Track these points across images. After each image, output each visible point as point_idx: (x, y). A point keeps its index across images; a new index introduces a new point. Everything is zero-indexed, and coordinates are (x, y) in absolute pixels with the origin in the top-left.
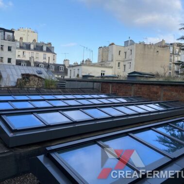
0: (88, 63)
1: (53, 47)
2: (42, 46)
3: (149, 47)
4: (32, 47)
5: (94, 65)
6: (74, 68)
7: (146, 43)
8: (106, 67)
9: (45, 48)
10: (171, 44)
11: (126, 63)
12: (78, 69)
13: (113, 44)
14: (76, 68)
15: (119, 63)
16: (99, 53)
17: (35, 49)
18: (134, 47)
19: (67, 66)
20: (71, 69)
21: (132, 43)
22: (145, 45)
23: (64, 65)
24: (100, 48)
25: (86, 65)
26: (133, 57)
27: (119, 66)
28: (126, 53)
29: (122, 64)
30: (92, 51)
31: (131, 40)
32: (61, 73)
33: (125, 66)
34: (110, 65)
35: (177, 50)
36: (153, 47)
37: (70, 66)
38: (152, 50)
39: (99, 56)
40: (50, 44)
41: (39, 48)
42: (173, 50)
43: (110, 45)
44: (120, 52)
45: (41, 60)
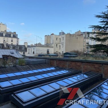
0: (39, 45)
1: (17, 35)
2: (10, 34)
3: (73, 35)
4: (4, 35)
6: (31, 48)
7: (71, 34)
8: (50, 47)
9: (12, 35)
10: (84, 33)
11: (61, 45)
12: (34, 49)
13: (53, 34)
15: (57, 45)
16: (45, 39)
17: (6, 36)
18: (64, 36)
19: (26, 46)
20: (29, 48)
21: (63, 33)
22: (70, 35)
24: (46, 36)
26: (64, 41)
27: (57, 46)
28: (60, 39)
30: (41, 38)
31: (63, 32)
32: (23, 50)
33: (60, 46)
34: (52, 46)
35: (87, 36)
37: (29, 46)
38: (74, 37)
39: (45, 40)
40: (15, 33)
41: (8, 35)
42: (85, 36)
43: (51, 35)
44: (57, 38)
45: (10, 43)
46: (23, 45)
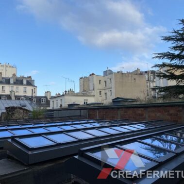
0: (70, 93)
1: (34, 80)
2: (22, 80)
3: (127, 75)
4: (12, 81)
5: (77, 95)
6: (57, 99)
7: (123, 72)
8: (89, 96)
9: (25, 82)
10: (146, 72)
11: (107, 91)
12: (61, 100)
13: (93, 74)
14: (59, 99)
15: (100, 92)
16: (80, 83)
17: (15, 83)
18: (113, 76)
19: (49, 98)
20: (54, 100)
21: (111, 72)
22: (123, 74)
23: (45, 97)
24: (81, 78)
25: (69, 95)
26: (113, 85)
27: (100, 94)
28: (105, 82)
29: (103, 92)
30: (74, 82)
31: (110, 70)
32: (44, 104)
33: (106, 94)
34: (92, 94)
35: (152, 77)
36: (130, 75)
37: (52, 98)
38: (130, 78)
39: (80, 86)
40: (30, 77)
41: (19, 82)
42: (148, 77)
43: (91, 75)
44: (100, 81)
45: (21, 93)
46: (44, 95)
